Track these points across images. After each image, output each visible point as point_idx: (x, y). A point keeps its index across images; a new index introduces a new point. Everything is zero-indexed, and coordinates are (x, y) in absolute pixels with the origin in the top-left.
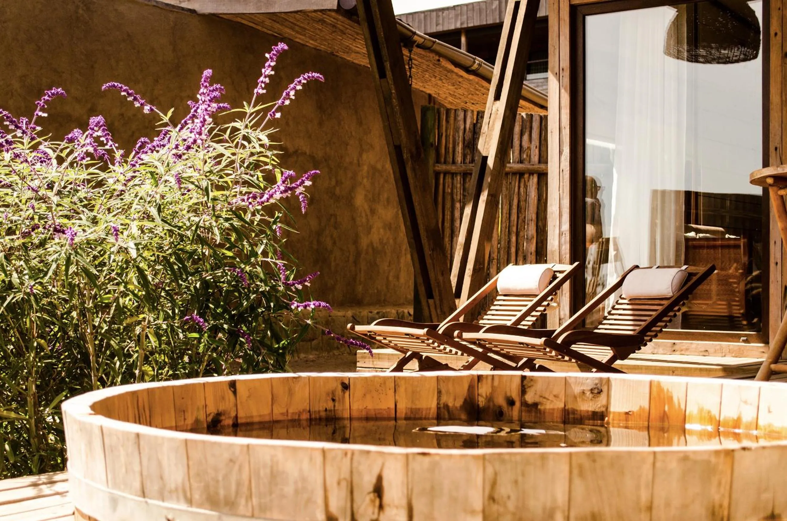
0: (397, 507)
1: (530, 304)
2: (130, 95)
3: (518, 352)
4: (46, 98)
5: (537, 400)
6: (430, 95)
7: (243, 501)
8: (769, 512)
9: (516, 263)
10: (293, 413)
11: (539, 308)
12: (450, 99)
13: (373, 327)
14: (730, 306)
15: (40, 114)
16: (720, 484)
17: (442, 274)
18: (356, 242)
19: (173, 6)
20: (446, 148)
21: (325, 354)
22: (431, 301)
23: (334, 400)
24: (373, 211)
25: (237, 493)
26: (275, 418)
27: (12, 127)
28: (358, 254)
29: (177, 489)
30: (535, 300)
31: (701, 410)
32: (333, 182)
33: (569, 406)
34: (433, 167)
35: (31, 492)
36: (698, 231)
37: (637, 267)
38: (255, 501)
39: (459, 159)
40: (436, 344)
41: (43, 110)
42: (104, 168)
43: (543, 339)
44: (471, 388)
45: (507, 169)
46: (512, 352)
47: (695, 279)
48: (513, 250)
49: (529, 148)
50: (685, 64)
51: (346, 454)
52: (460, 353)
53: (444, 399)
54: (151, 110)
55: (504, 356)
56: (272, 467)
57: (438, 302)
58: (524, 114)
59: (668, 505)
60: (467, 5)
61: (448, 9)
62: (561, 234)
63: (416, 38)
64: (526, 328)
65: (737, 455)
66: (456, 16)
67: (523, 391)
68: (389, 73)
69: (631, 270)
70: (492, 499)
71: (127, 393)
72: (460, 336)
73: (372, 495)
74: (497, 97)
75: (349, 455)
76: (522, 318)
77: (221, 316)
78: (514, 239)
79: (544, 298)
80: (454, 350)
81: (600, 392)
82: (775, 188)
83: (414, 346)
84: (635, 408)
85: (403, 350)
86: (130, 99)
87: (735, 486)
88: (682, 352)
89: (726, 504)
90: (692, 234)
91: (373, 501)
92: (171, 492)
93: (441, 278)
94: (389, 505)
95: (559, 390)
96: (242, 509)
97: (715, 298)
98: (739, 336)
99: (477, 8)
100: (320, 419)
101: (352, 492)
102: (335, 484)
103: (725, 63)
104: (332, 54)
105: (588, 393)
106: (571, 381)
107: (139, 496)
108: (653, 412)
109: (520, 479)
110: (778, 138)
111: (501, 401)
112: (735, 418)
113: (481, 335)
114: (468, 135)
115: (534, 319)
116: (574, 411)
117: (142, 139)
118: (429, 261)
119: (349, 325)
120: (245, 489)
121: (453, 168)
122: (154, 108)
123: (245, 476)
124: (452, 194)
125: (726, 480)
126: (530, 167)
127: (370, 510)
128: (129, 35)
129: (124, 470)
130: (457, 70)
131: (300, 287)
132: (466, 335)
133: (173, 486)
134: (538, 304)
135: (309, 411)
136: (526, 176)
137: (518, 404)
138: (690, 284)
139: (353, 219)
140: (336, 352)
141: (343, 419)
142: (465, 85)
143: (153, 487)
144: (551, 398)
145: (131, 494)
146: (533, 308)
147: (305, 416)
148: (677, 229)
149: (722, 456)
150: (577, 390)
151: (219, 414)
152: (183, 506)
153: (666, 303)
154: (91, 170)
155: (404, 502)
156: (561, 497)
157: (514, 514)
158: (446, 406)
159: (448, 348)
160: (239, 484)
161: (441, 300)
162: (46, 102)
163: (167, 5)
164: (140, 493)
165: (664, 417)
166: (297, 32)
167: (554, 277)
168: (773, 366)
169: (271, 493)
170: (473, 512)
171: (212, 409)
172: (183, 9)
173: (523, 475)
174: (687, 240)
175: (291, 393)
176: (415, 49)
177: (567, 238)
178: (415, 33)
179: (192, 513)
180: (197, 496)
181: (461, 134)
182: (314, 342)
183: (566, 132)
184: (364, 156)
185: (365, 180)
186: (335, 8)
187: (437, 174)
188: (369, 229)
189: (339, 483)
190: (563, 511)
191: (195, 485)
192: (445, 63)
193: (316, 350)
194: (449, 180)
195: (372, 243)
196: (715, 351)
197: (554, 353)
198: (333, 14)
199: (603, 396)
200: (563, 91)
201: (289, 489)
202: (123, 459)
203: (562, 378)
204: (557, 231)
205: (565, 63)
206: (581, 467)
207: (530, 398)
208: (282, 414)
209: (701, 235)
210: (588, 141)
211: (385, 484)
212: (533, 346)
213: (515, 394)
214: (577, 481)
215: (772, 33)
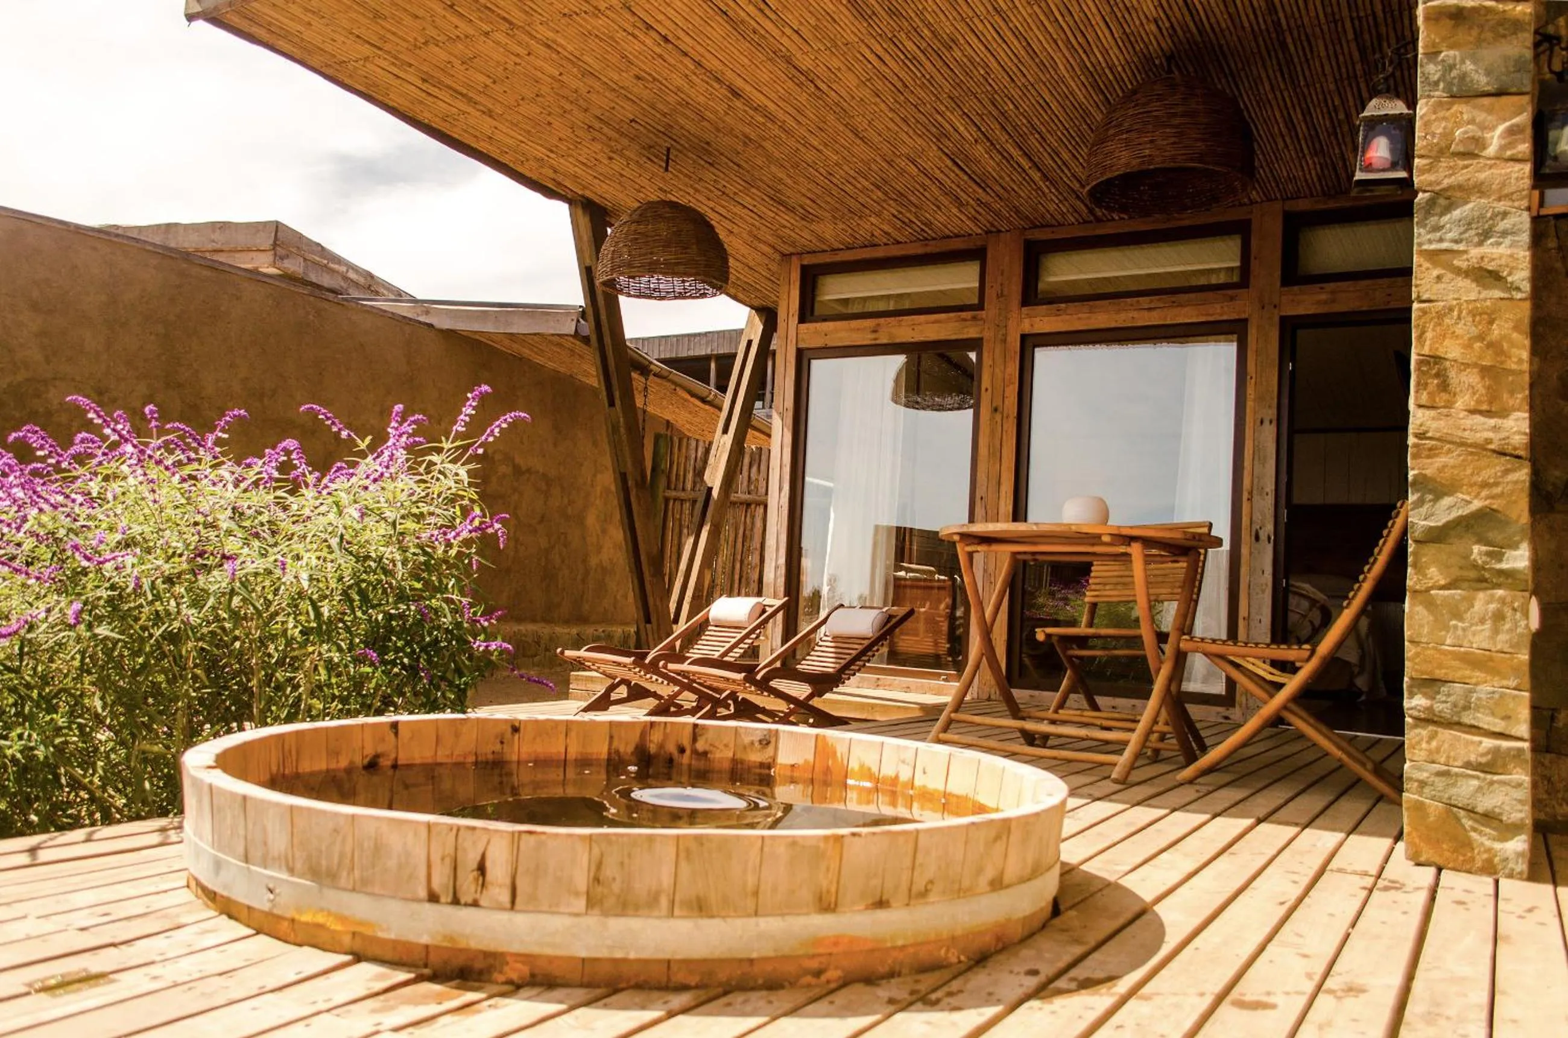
0: (500, 886)
1: (739, 636)
2: (328, 418)
3: (721, 685)
4: (228, 418)
5: (707, 748)
6: (668, 422)
7: (344, 874)
8: (877, 898)
9: (730, 595)
10: (459, 755)
11: (747, 641)
12: (688, 426)
13: (582, 653)
14: (936, 644)
15: (220, 434)
16: (828, 869)
17: (661, 600)
18: (584, 561)
19: (410, 319)
20: (677, 475)
21: (547, 671)
22: (648, 626)
23: (502, 743)
24: (604, 531)
25: (339, 864)
26: (439, 760)
27: (194, 445)
28: (587, 573)
29: (279, 858)
30: (744, 632)
31: (862, 766)
32: (566, 501)
33: (738, 756)
34: (661, 492)
35: (155, 838)
36: (908, 570)
37: (842, 606)
38: (357, 873)
39: (689, 486)
40: (642, 673)
41: (223, 431)
42: (292, 492)
43: (743, 674)
44: (643, 734)
45: (732, 498)
46: (715, 684)
47: (894, 621)
48: (737, 577)
49: (757, 480)
50: (902, 409)
51: (451, 829)
52: (666, 682)
53: (615, 744)
54: (349, 435)
55: (709, 688)
56: (376, 839)
57: (655, 628)
58: (753, 447)
59: (775, 889)
60: (718, 332)
61: (699, 334)
62: (777, 567)
63: (652, 367)
64: (732, 660)
65: (847, 841)
66: (707, 343)
67: (695, 739)
68: (618, 402)
69: (836, 608)
70: (597, 880)
71: (271, 737)
72: (665, 667)
73: (475, 873)
74: (725, 431)
75: (454, 831)
76: (731, 649)
77: (402, 650)
78: (738, 566)
79: (752, 631)
80: (660, 680)
81: (768, 743)
82: (962, 545)
83: (621, 673)
84: (801, 762)
85: (612, 677)
86: (329, 422)
87: (843, 873)
88: (885, 687)
89: (833, 889)
90: (902, 574)
91: (477, 880)
92: (274, 859)
93: (658, 603)
94: (492, 884)
95: (729, 739)
96: (343, 882)
97: (921, 634)
98: (940, 675)
99: (727, 335)
100: (487, 763)
101: (455, 869)
102: (439, 861)
103: (939, 410)
104: (571, 376)
105: (757, 744)
106: (742, 731)
107: (240, 860)
108: (817, 765)
109: (626, 861)
110: (984, 488)
111: (671, 748)
112: (893, 775)
113: (685, 667)
114: (699, 464)
115: (742, 651)
116: (742, 762)
117: (339, 464)
118: (648, 587)
119: (559, 650)
120: (347, 861)
121: (682, 495)
122: (352, 434)
123: (348, 848)
124: (680, 520)
125: (834, 865)
126: (757, 498)
127: (473, 888)
128: (362, 345)
129: (229, 832)
130: (693, 400)
131: (486, 624)
132: (671, 666)
133: (276, 854)
134: (747, 636)
135: (476, 754)
136: (753, 506)
137: (688, 752)
138: (889, 625)
139: (584, 538)
140: (558, 669)
141: (509, 762)
142: (702, 414)
143: (256, 853)
144: (721, 747)
145: (235, 858)
146: (741, 641)
147: (471, 759)
148: (887, 568)
149: (831, 841)
150: (747, 740)
151: (377, 756)
152: (284, 876)
153: (866, 642)
154: (280, 493)
155: (508, 881)
156: (667, 880)
157: (619, 897)
158: (617, 752)
159: (655, 677)
160: (342, 855)
161: (659, 625)
162: (227, 422)
163: (404, 317)
164: (243, 858)
165: (827, 771)
166: (536, 353)
167: (764, 611)
168: (953, 715)
169: (373, 867)
170: (577, 894)
171: (370, 751)
172: (420, 322)
173: (629, 855)
174: (897, 579)
175: (457, 735)
176: (651, 377)
177: (782, 571)
178: (651, 363)
179: (292, 883)
180: (299, 866)
181: (692, 462)
182: (537, 659)
183: (787, 470)
184: (599, 476)
185: (598, 502)
186: (572, 333)
187: (667, 500)
188: (599, 549)
189: (443, 859)
190: (669, 895)
191: (298, 854)
192: (680, 391)
193: (538, 666)
194: (678, 504)
195: (601, 561)
196: (917, 688)
197: (753, 688)
198: (571, 339)
199: (771, 748)
200: (785, 430)
201: (392, 863)
202: (229, 821)
203: (732, 728)
204: (773, 565)
205: (790, 403)
206: (688, 851)
207: (700, 746)
208: (448, 756)
209: (912, 574)
210: (808, 479)
211: (488, 864)
212: (734, 681)
213: (686, 742)
214: (683, 864)
215: (983, 389)
